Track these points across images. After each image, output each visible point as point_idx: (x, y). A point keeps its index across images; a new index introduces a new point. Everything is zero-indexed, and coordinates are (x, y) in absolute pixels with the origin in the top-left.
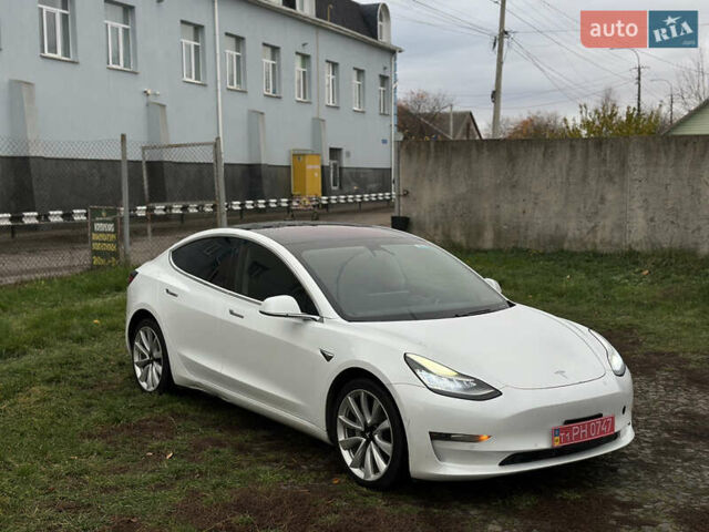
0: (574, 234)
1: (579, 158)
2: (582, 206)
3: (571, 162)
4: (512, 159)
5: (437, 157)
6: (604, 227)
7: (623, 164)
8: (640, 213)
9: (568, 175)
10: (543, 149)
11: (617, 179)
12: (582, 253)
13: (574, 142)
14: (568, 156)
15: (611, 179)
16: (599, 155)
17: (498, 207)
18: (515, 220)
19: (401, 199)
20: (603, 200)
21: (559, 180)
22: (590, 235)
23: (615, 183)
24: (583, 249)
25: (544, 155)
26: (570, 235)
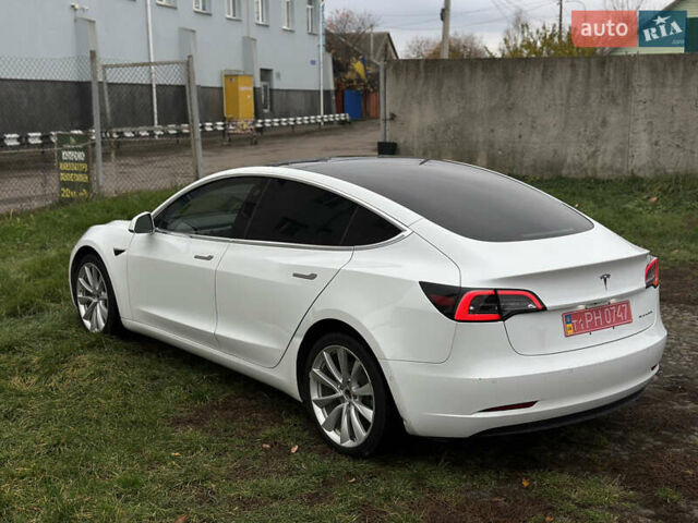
0: (573, 159)
1: (580, 78)
2: (582, 130)
3: (571, 81)
4: (508, 79)
5: (426, 77)
6: (605, 151)
7: (628, 85)
8: (644, 136)
9: (569, 96)
10: (542, 68)
11: (620, 101)
12: (584, 180)
13: (576, 62)
14: (568, 75)
15: (614, 100)
16: (602, 75)
17: (492, 131)
18: (510, 145)
19: (388, 122)
20: (604, 123)
21: (558, 102)
22: (590, 161)
23: (618, 104)
24: (583, 176)
25: (543, 75)
26: (569, 160)
